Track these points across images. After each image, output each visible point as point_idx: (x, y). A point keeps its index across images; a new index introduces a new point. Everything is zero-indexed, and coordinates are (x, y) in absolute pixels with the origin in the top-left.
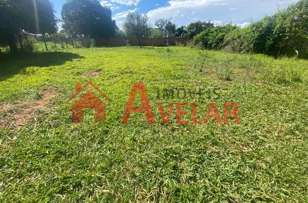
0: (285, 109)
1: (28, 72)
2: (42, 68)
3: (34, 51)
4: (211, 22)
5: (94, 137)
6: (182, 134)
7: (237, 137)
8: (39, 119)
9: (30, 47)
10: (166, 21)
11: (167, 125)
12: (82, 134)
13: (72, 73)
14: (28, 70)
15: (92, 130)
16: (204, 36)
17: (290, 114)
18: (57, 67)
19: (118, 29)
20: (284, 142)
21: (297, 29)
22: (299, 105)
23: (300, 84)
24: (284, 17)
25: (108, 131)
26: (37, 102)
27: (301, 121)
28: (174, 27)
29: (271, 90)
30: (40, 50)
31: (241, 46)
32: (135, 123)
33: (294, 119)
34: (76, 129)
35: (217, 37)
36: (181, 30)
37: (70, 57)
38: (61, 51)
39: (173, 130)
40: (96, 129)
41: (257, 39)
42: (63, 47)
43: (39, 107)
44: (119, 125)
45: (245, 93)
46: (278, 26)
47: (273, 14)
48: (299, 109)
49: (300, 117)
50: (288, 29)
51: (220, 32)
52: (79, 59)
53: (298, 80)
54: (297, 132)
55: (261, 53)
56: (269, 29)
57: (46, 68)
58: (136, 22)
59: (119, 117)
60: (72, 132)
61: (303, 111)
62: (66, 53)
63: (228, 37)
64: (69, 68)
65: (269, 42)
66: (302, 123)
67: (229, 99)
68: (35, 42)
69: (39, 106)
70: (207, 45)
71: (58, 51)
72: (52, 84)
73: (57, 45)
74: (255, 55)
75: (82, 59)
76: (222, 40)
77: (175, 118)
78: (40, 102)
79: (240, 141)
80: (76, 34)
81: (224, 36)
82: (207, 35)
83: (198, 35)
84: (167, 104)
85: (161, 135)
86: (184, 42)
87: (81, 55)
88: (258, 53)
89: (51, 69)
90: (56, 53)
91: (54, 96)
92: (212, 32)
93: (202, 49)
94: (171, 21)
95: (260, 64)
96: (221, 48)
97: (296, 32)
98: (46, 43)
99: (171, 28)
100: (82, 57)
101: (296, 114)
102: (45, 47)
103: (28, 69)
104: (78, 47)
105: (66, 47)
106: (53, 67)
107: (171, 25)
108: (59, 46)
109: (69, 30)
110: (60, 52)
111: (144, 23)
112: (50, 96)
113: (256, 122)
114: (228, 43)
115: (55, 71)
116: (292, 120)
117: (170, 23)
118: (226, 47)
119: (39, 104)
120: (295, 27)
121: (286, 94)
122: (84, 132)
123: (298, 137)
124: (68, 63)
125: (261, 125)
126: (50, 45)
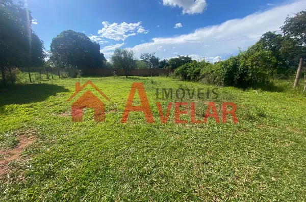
0: (252, 149)
1: (7, 111)
2: (23, 105)
3: (16, 82)
4: (189, 56)
5: (70, 198)
6: (160, 187)
7: (211, 188)
8: (12, 176)
9: (13, 79)
10: (150, 55)
11: (146, 177)
12: (56, 196)
13: (54, 111)
14: (6, 109)
15: (68, 189)
16: (183, 70)
17: (256, 155)
18: (38, 103)
19: (105, 60)
20: (251, 189)
21: (258, 67)
22: (263, 144)
23: (265, 120)
24: (246, 58)
25: (85, 189)
26: (12, 152)
27: (266, 162)
28: (157, 60)
29: (240, 127)
30: (23, 81)
31: (215, 79)
32: (113, 176)
33: (260, 160)
34: (50, 189)
35: (194, 71)
36: (164, 63)
37: (54, 90)
38: (45, 82)
39: (152, 183)
40: (72, 187)
41: (226, 75)
42: (48, 78)
43: (13, 158)
44: (97, 179)
45: (218, 132)
46: (242, 64)
47: (237, 55)
48: (264, 148)
49: (265, 157)
50: (250, 68)
51: (196, 66)
52: (63, 93)
53: (262, 115)
54: (262, 176)
55: (232, 86)
56: (235, 67)
57: (27, 105)
58: (123, 56)
59: (97, 170)
60: (46, 192)
61: (268, 150)
62: (50, 85)
63: (203, 72)
64: (52, 104)
65: (237, 77)
66: (267, 164)
67: (204, 139)
68: (19, 73)
69: (14, 156)
70: (186, 78)
71: (42, 82)
72: (30, 126)
73: (42, 75)
74: (227, 88)
75: (67, 93)
76: (198, 73)
77: (155, 167)
78: (14, 151)
79: (213, 191)
80: (64, 64)
81: (199, 70)
82: (185, 69)
83: (178, 69)
84: (148, 148)
85: (140, 192)
86: (166, 73)
87: (66, 88)
88: (229, 85)
89: (31, 107)
90: (40, 85)
91: (31, 143)
92: (190, 67)
93: (183, 80)
94: (154, 55)
95: (231, 98)
96: (198, 80)
97: (257, 70)
98: (31, 74)
99: (154, 61)
100: (67, 91)
101: (261, 154)
102: (28, 78)
103: (7, 107)
104: (64, 78)
105: (51, 77)
106: (35, 104)
107: (155, 59)
108: (44, 76)
109: (56, 61)
110: (44, 84)
111: (130, 57)
112: (26, 143)
113: (227, 166)
114: (203, 76)
115: (35, 109)
116: (258, 161)
117: (153, 57)
118: (203, 80)
119: (13, 155)
120: (256, 65)
121: (252, 132)
122: (59, 192)
123: (264, 182)
124: (51, 98)
125: (232, 169)
126: (34, 76)
